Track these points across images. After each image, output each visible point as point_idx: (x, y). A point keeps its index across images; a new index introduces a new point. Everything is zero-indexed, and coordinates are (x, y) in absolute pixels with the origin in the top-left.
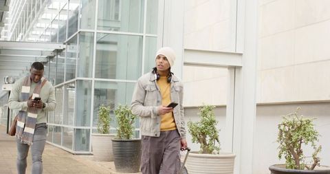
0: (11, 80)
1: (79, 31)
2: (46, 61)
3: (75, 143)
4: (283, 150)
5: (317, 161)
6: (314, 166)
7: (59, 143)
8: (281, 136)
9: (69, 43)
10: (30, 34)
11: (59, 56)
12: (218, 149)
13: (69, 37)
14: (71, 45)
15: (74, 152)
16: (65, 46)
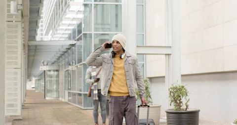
0: (45, 63)
1: (83, 33)
2: (66, 51)
3: (84, 103)
4: (172, 101)
5: (187, 106)
6: (186, 109)
7: (75, 103)
8: (171, 94)
9: (78, 40)
10: (58, 28)
11: (73, 48)
12: (152, 102)
13: (78, 36)
14: (80, 41)
15: (83, 108)
16: (76, 42)
